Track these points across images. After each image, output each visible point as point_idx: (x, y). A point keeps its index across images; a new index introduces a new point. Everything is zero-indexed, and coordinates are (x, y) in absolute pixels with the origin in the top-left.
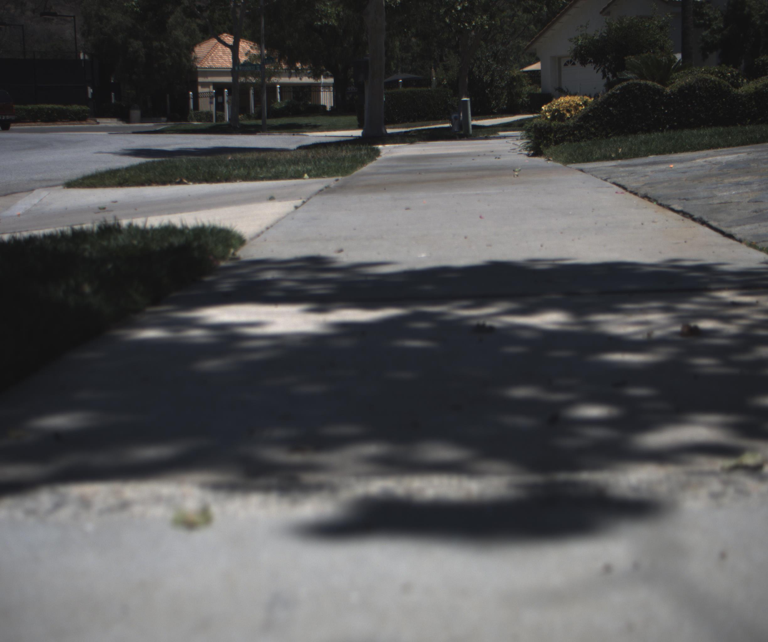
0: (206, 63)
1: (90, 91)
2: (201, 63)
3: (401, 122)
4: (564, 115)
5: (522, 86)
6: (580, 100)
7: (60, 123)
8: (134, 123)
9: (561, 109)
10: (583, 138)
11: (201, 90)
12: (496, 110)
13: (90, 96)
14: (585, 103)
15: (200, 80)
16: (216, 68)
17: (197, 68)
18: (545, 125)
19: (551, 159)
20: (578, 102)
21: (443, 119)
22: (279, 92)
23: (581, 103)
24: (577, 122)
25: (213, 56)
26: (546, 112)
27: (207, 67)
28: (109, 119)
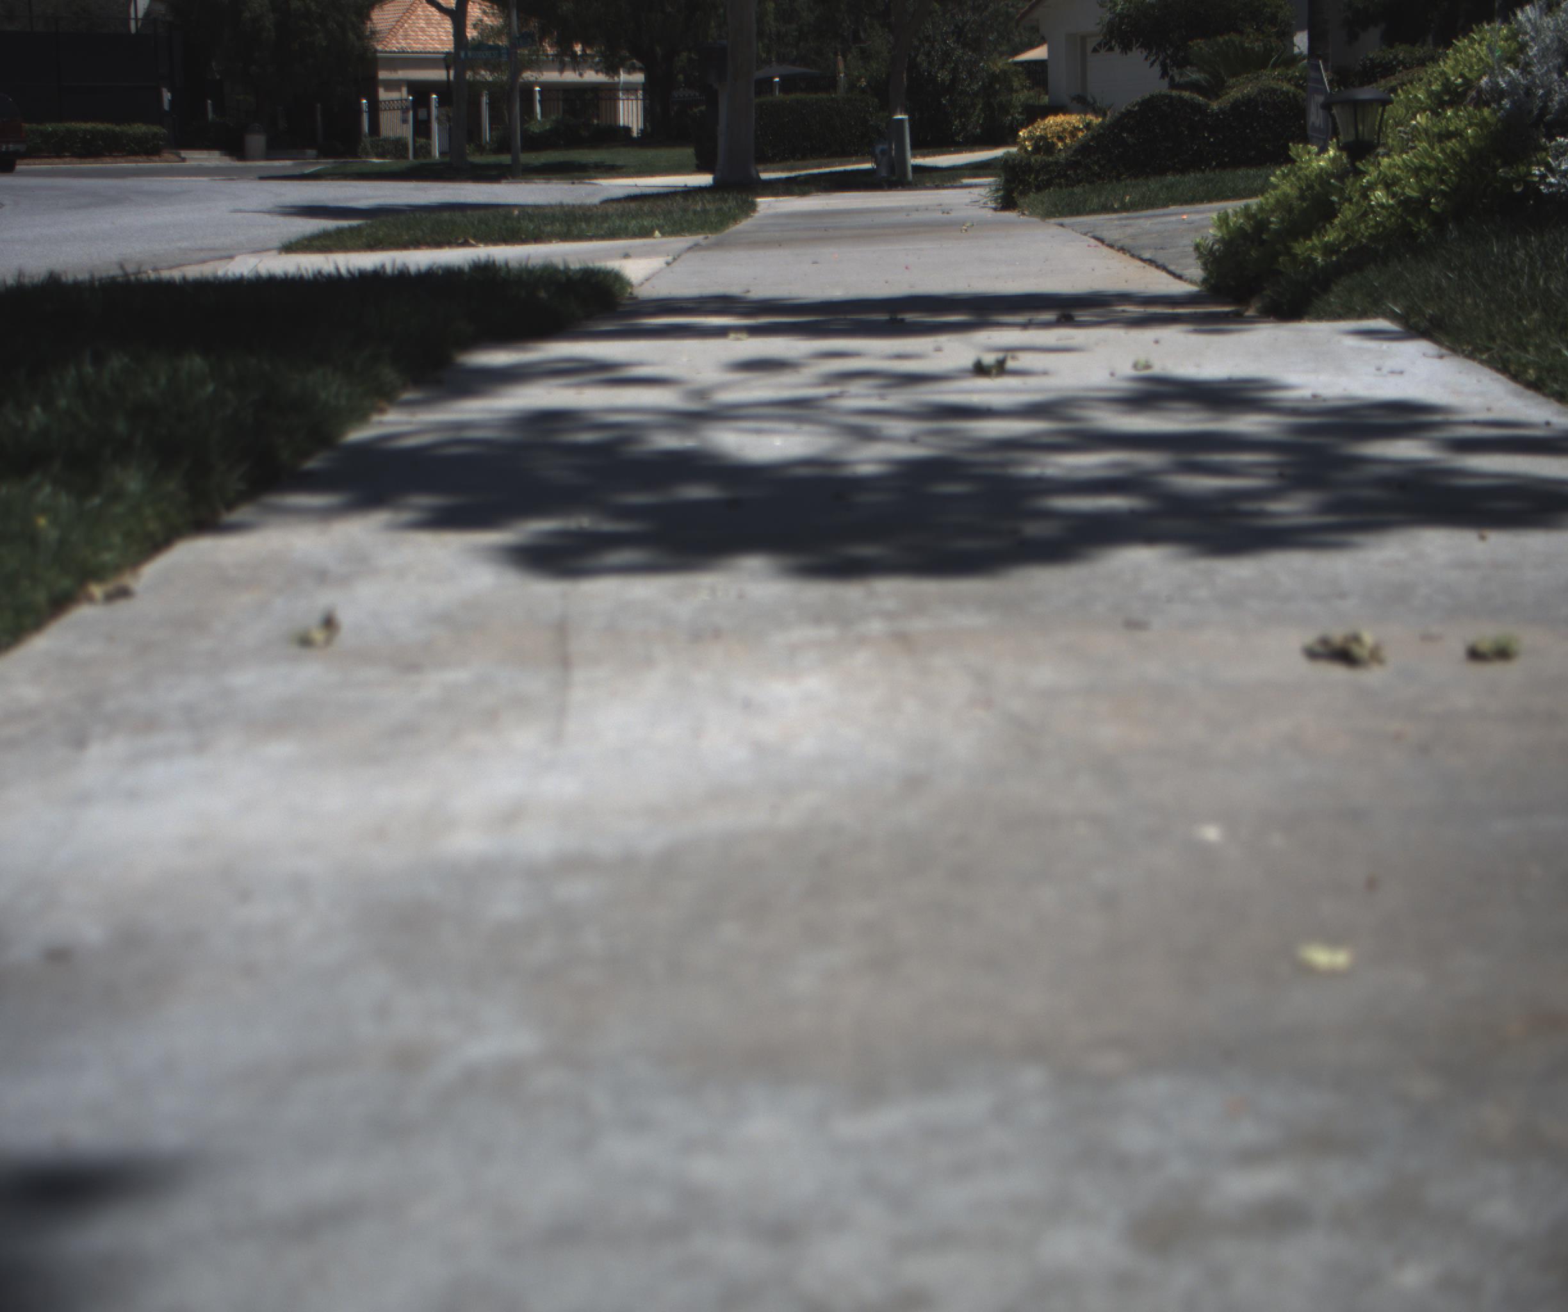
0: (393, 41)
1: (167, 96)
2: (384, 43)
3: (778, 159)
4: (1054, 145)
5: (1011, 90)
6: (1079, 121)
7: (108, 160)
8: (253, 159)
9: (1049, 136)
10: (1079, 182)
11: (383, 95)
12: (961, 136)
13: (166, 106)
14: (1088, 126)
15: (383, 75)
16: (413, 52)
17: (376, 51)
18: (1021, 161)
19: (1026, 212)
20: (1076, 125)
21: (859, 154)
22: (540, 101)
23: (1081, 126)
24: (1072, 156)
25: (406, 29)
26: (1025, 139)
27: (396, 50)
28: (205, 152)
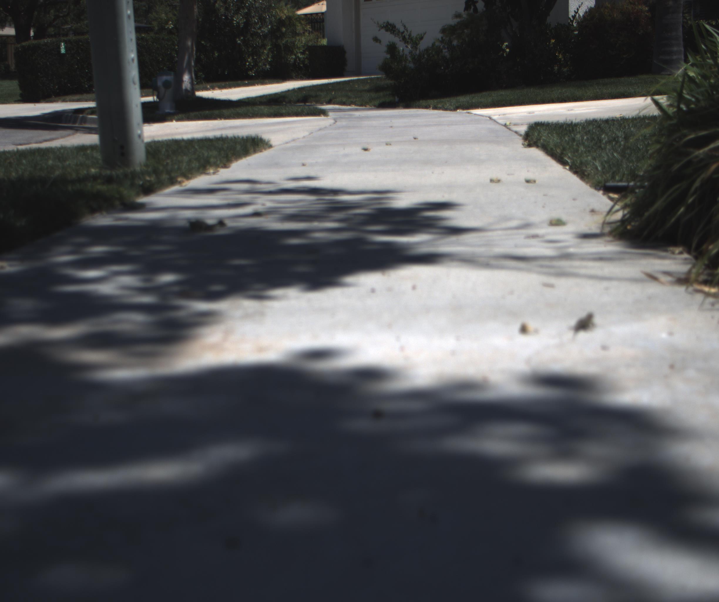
5: (295, 34)
12: (253, 71)
